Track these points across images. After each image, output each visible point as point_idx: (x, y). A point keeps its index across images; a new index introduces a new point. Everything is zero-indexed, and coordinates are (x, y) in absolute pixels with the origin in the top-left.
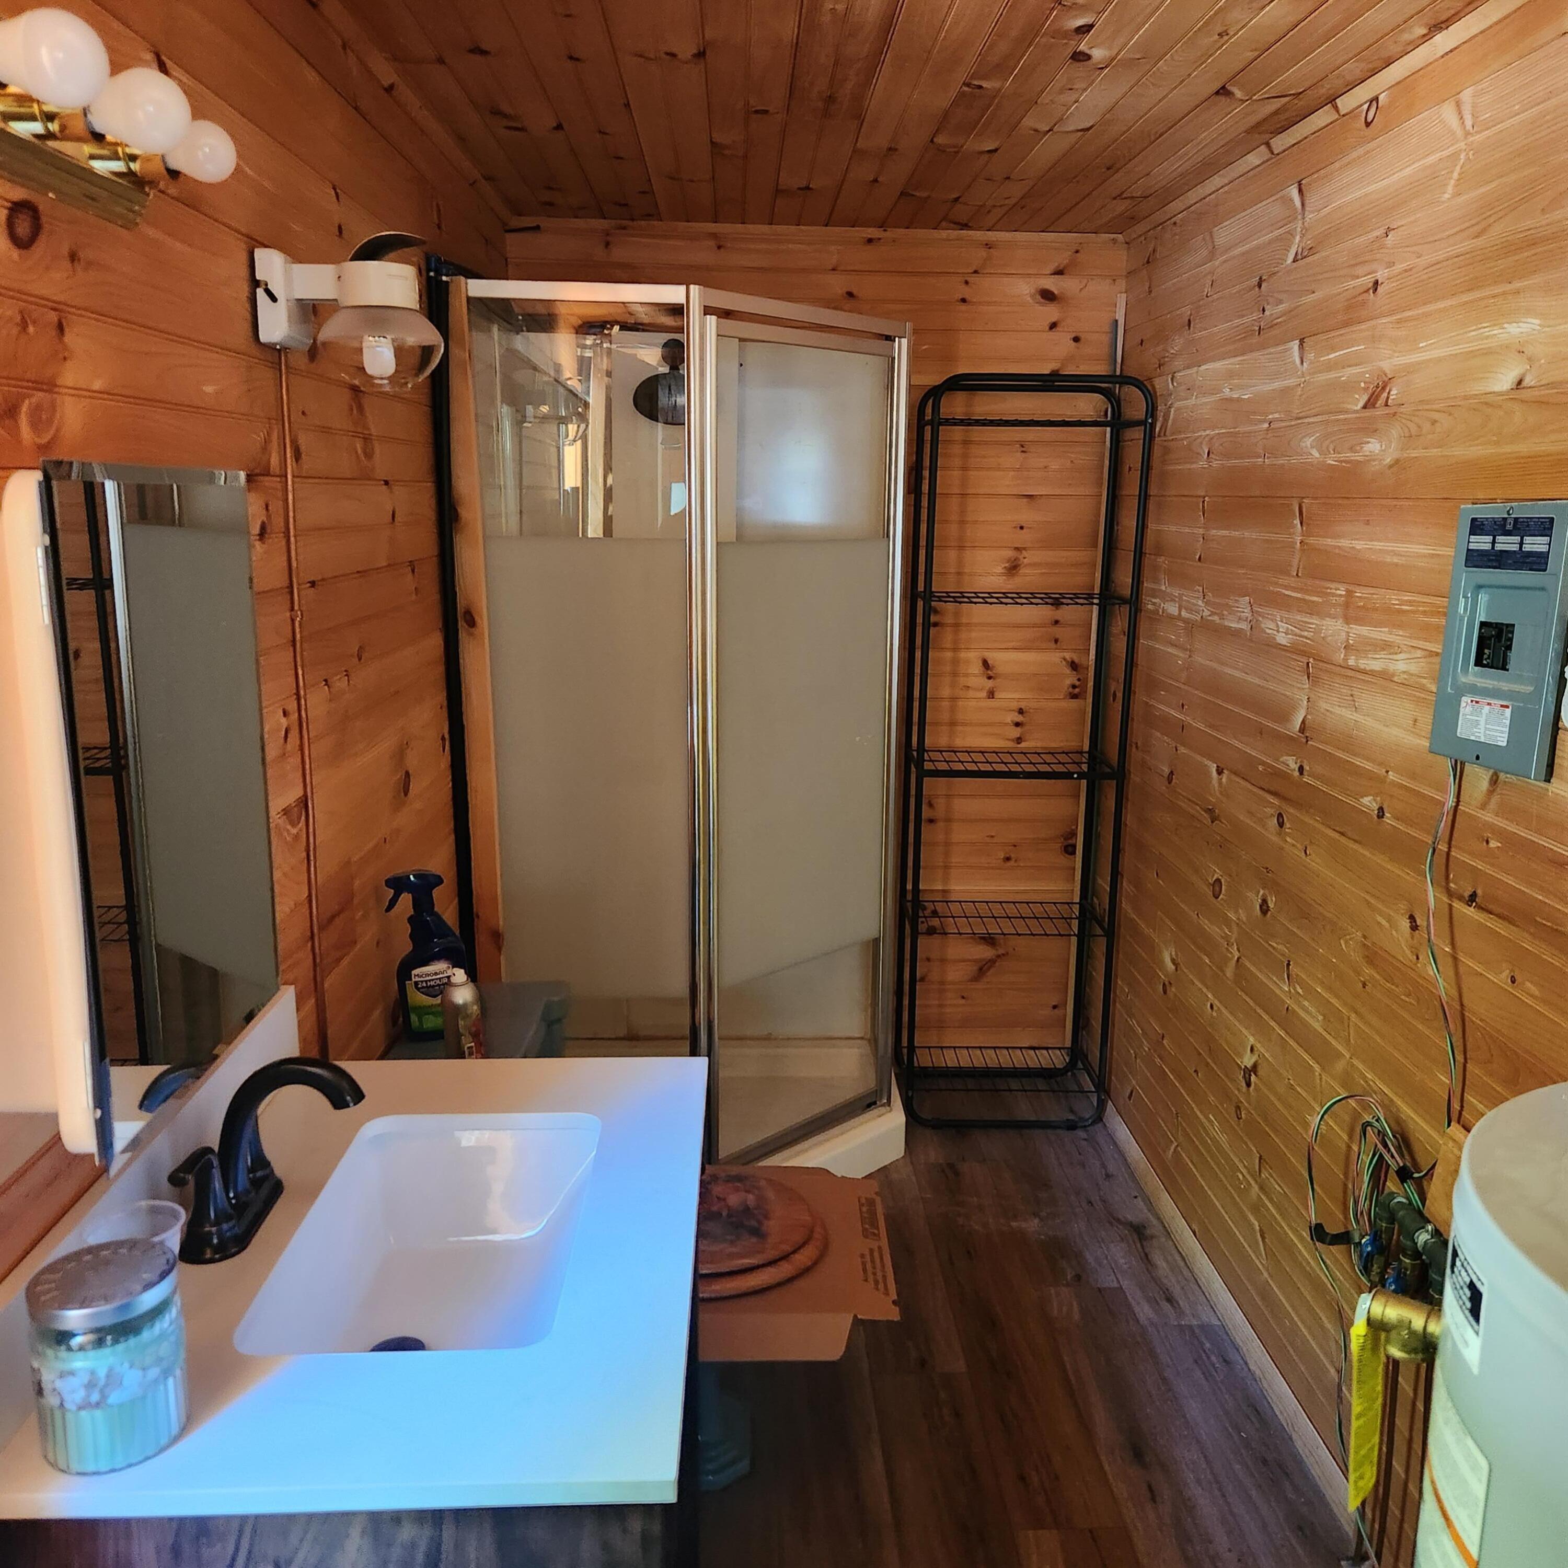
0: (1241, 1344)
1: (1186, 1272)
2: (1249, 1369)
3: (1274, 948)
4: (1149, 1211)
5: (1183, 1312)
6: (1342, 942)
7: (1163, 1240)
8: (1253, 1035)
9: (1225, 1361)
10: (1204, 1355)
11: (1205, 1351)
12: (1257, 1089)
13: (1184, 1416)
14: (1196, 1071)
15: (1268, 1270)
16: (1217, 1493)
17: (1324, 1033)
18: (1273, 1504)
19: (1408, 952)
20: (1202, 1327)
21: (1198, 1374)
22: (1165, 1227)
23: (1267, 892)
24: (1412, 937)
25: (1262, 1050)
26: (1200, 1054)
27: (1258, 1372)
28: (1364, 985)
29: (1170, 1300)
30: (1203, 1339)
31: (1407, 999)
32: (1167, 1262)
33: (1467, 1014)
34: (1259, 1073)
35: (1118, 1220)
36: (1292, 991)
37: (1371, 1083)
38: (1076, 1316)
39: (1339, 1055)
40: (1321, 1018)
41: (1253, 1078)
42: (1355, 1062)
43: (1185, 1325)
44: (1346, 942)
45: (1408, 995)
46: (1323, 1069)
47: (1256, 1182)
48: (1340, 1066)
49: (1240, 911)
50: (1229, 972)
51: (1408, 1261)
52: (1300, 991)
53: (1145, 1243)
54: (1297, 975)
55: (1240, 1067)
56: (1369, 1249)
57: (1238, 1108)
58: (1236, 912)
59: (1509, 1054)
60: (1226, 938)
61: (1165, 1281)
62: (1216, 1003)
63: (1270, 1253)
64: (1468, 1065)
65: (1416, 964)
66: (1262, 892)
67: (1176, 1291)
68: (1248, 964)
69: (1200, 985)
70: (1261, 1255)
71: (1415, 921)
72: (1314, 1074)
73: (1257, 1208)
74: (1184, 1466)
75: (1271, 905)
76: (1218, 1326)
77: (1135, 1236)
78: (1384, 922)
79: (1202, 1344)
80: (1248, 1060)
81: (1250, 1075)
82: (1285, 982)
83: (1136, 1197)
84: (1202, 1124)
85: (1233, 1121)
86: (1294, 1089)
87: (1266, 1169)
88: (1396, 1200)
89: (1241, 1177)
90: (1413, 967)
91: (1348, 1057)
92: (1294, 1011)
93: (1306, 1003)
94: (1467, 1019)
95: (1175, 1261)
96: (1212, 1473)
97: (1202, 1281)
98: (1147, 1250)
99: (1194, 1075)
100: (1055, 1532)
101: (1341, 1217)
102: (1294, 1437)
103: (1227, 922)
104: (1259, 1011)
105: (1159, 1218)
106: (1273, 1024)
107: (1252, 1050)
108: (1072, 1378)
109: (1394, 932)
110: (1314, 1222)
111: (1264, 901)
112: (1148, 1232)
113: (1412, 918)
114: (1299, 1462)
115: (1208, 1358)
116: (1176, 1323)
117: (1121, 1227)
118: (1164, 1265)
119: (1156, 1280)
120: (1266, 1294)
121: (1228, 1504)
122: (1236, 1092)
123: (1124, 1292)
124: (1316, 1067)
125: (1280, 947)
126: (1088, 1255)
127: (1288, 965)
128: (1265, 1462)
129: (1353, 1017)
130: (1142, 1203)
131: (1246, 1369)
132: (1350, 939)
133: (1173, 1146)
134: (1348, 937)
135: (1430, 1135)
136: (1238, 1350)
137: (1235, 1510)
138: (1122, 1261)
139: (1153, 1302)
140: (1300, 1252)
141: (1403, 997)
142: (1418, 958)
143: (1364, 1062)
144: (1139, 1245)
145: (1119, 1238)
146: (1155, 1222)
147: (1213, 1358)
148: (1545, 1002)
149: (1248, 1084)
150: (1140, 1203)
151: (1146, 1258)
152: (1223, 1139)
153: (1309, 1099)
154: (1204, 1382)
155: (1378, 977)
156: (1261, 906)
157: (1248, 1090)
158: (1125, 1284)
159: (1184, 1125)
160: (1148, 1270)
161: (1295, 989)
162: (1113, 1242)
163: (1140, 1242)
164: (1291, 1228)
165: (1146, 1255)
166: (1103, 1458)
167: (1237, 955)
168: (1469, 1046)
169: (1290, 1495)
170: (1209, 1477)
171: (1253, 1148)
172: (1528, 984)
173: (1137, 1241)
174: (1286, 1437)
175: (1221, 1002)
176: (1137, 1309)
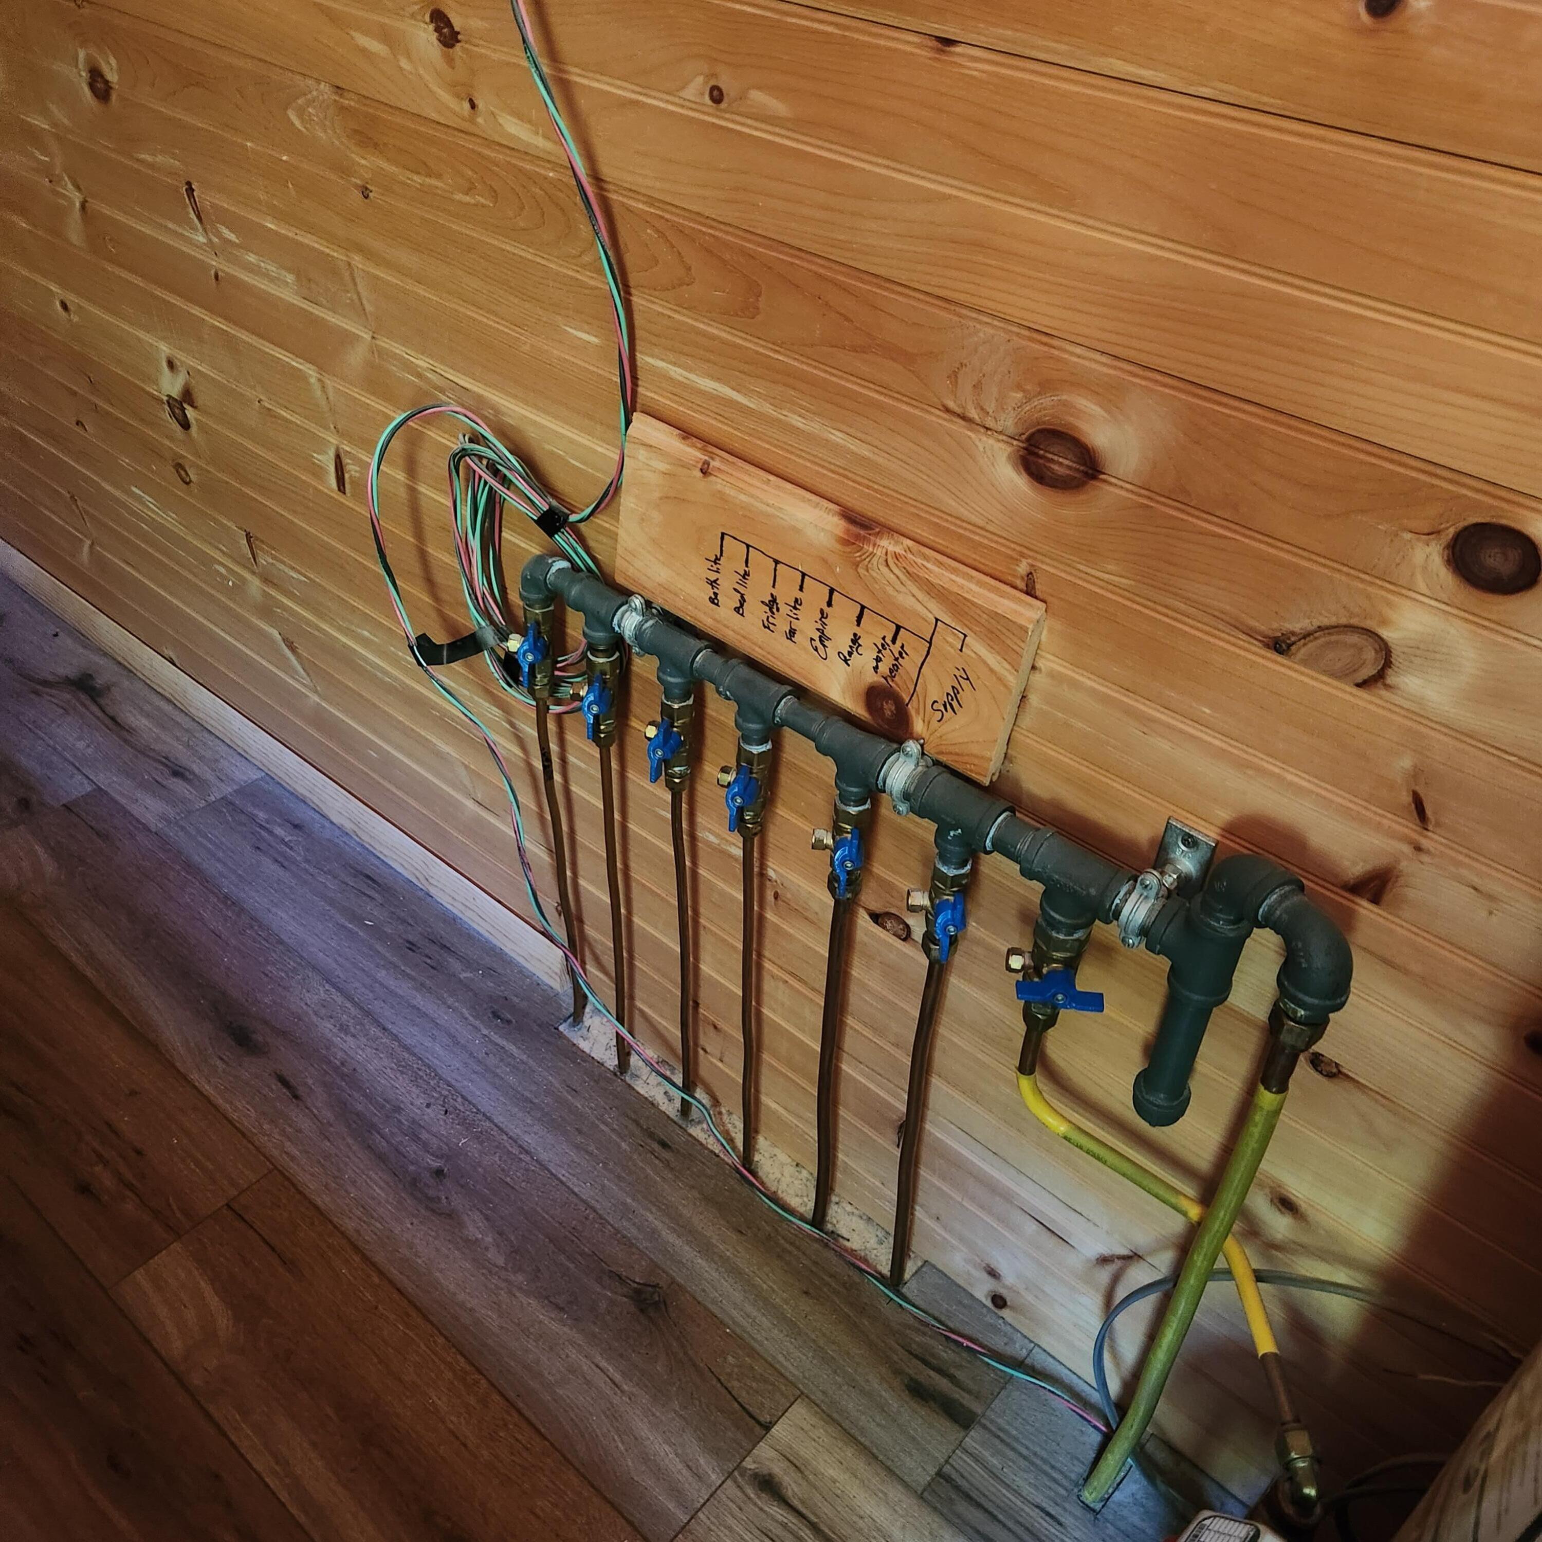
0: (307, 794)
1: (180, 718)
2: (332, 822)
3: (152, 166)
4: (85, 647)
5: (205, 781)
6: (292, 116)
7: (126, 683)
8: (163, 339)
9: (296, 826)
10: (263, 832)
11: (261, 826)
12: (202, 427)
13: (281, 942)
14: (78, 423)
15: (316, 692)
16: (374, 1031)
17: (306, 305)
18: (450, 1001)
19: (446, 97)
20: (241, 791)
21: (269, 867)
22: (120, 663)
23: (93, 51)
24: (450, 61)
25: (192, 362)
26: (75, 393)
27: (348, 826)
28: (365, 193)
29: (178, 773)
30: (250, 809)
31: (467, 199)
32: (148, 716)
33: (613, 196)
34: (199, 402)
35: (45, 683)
36: (215, 240)
37: (429, 375)
38: (50, 868)
39: (348, 339)
40: (290, 278)
41: (190, 412)
42: (385, 343)
43: (217, 801)
44: (301, 113)
45: (470, 190)
46: (321, 368)
47: (253, 573)
48: (356, 357)
49: (53, 107)
50: (75, 232)
51: (601, 660)
52: (232, 237)
53: (102, 701)
54: (213, 206)
55: (162, 401)
56: (530, 658)
57: (179, 467)
58: (45, 112)
59: (727, 256)
60: (47, 170)
61: (158, 747)
62: (72, 298)
63: (309, 667)
64: (634, 299)
65: (472, 121)
66: (82, 54)
67: (182, 756)
68: (107, 211)
69: (25, 273)
70: (296, 672)
71: (449, 24)
72: (309, 383)
73: (267, 610)
74: (315, 1019)
75: (112, 77)
76: (262, 779)
77: (83, 697)
78: (375, 46)
79: (253, 818)
80: (172, 386)
81: (183, 410)
82: (196, 229)
83: (56, 635)
84: (123, 505)
85: (180, 491)
86: (277, 417)
87: (262, 550)
88: (553, 570)
89: (222, 570)
90: (466, 126)
91: (367, 337)
92: (233, 280)
93: (252, 258)
94: (617, 210)
95: (158, 709)
96: (356, 1004)
97: (211, 724)
98: (112, 713)
99: (78, 429)
100: (176, 1246)
101: (426, 599)
102: (433, 891)
103: (33, 136)
104: (158, 292)
105: (105, 654)
106: (196, 311)
107: (171, 365)
108: (89, 973)
109: (404, 64)
110: (413, 637)
111: (95, 75)
112: (99, 682)
113: (439, 19)
114: (452, 921)
115: (271, 832)
116: (203, 804)
117: (54, 692)
118: (145, 721)
119: (144, 752)
120: (320, 720)
121: (395, 1037)
122: (167, 442)
123: (106, 793)
124: (310, 371)
125: (160, 159)
126: (24, 761)
127: (190, 191)
128: (412, 946)
129: (357, 260)
130: (69, 641)
131: (327, 824)
132: (310, 103)
133: (86, 549)
134: (300, 101)
135: (572, 441)
136: (305, 803)
137: (409, 1042)
138: (81, 745)
139: (157, 788)
140: (365, 660)
141: (459, 197)
142: (473, 106)
143: (405, 341)
144: (94, 708)
145: (61, 711)
146: (102, 661)
147: (279, 831)
148: (798, 125)
149: (185, 425)
150: (65, 641)
151: (116, 724)
152: (169, 519)
153: (312, 427)
154: (281, 872)
155: (393, 169)
156: (92, 86)
157: (189, 436)
158: (103, 779)
159: (91, 510)
160: (125, 741)
161: (219, 235)
162: (53, 721)
163: (96, 702)
164: (340, 629)
165: (113, 719)
166: (194, 1076)
167: (77, 198)
168: (630, 260)
169: (463, 975)
170: (354, 1011)
171: (229, 524)
172: (757, 96)
173: (88, 702)
174: (421, 894)
175: (79, 294)
176: (136, 810)
